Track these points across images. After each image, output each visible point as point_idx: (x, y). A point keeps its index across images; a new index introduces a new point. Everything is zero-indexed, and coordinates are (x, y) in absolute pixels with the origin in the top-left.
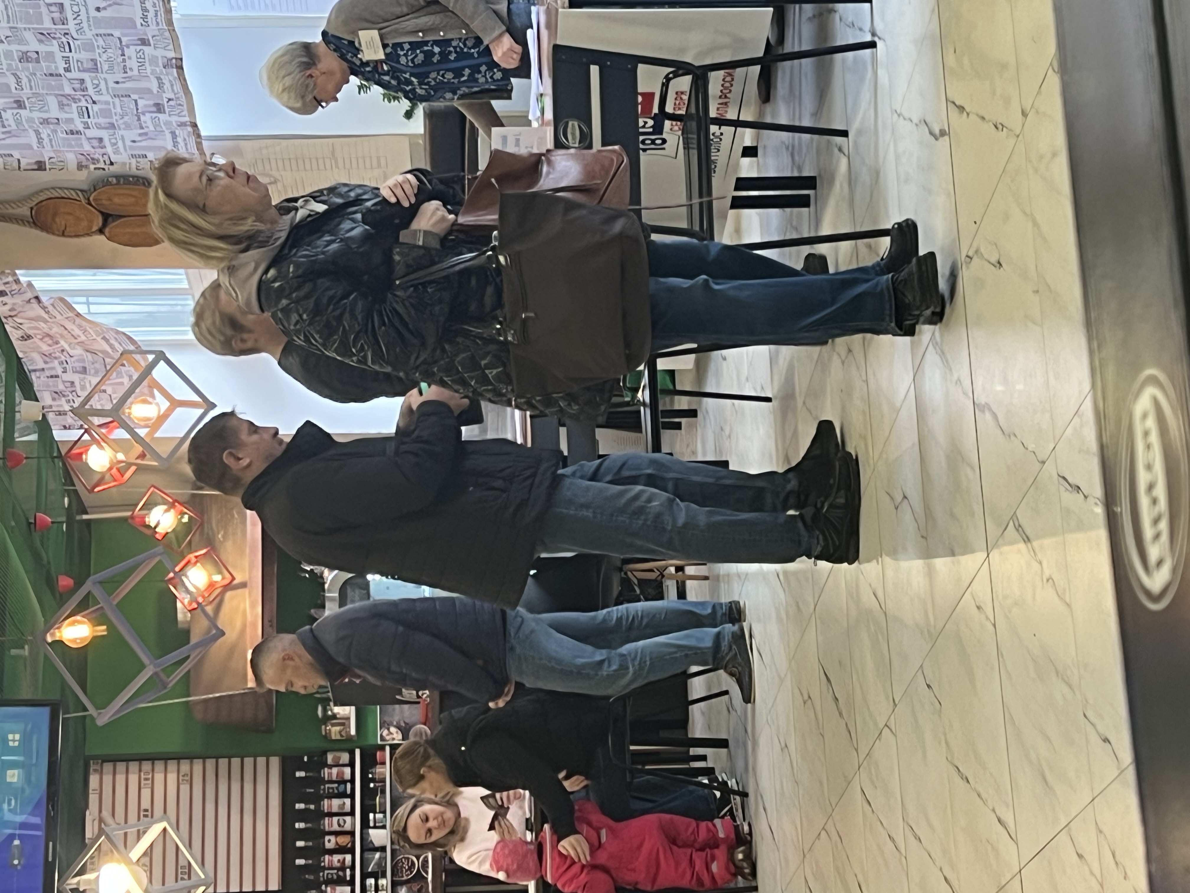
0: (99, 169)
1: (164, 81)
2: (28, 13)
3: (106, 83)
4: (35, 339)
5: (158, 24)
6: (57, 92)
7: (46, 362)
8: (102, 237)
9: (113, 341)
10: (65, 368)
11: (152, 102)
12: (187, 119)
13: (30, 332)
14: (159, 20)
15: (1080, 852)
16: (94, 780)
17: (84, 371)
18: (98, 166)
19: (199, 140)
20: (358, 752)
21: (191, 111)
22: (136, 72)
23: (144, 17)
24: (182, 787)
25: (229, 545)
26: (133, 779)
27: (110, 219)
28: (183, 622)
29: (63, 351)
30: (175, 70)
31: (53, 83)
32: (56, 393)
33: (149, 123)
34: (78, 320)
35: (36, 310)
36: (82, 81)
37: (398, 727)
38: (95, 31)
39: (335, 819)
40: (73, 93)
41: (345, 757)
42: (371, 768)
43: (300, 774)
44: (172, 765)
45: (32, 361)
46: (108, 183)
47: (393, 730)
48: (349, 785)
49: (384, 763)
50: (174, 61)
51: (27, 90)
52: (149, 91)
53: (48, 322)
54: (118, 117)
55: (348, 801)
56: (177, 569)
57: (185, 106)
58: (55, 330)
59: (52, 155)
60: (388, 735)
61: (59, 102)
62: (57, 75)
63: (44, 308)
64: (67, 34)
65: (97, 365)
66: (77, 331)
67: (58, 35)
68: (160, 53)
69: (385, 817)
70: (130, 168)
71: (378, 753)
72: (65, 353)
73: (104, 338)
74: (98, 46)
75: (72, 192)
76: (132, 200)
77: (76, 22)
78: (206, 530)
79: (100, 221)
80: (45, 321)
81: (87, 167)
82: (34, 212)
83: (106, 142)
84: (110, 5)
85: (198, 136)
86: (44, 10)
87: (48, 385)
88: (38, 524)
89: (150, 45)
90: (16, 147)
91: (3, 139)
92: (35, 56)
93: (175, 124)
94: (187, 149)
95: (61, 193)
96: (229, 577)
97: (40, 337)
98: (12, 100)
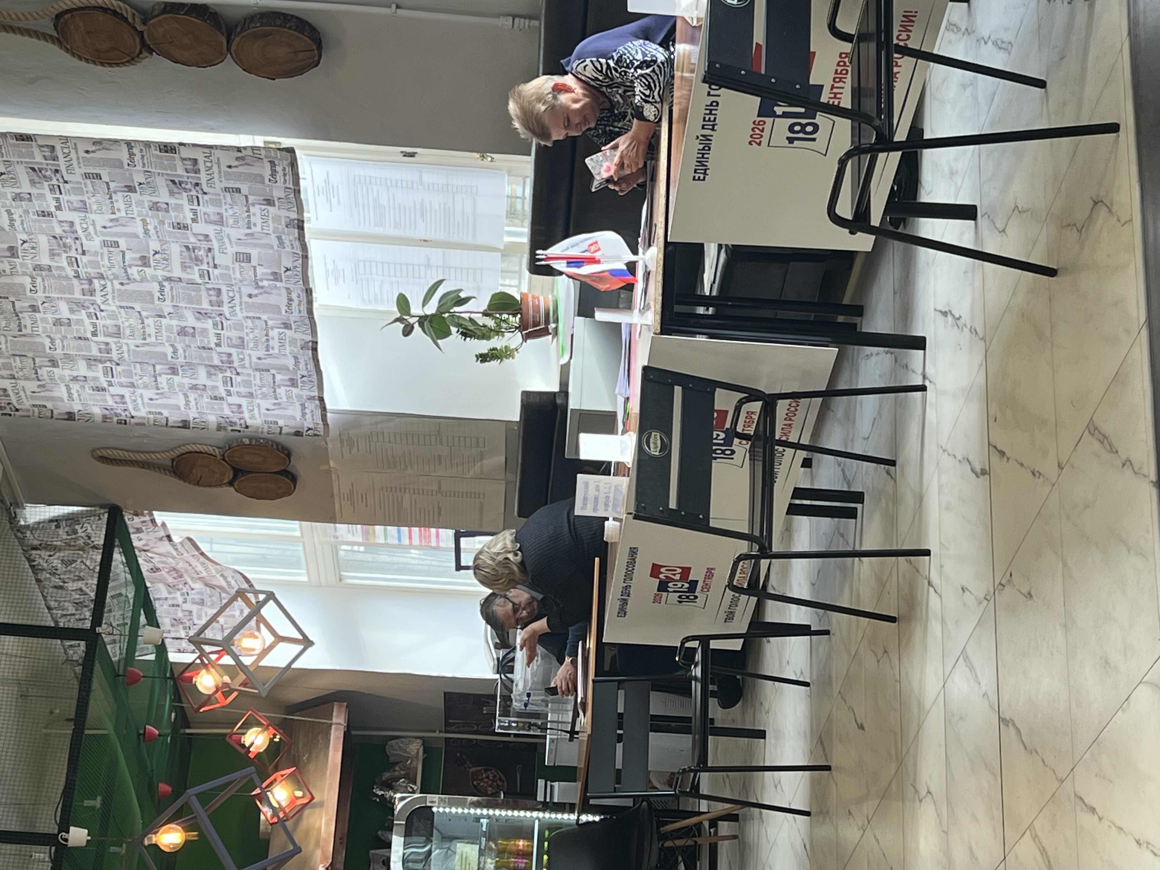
0: (236, 430)
1: (300, 360)
2: (189, 295)
3: (250, 359)
4: (163, 572)
5: (300, 311)
6: (207, 363)
7: (170, 593)
8: (231, 489)
9: (230, 579)
10: (185, 599)
11: (287, 377)
12: (316, 394)
13: (160, 566)
14: (301, 309)
17: (202, 603)
18: (235, 428)
19: (324, 412)
21: (321, 388)
22: (276, 351)
23: (289, 305)
25: (311, 766)
27: (240, 474)
28: (264, 833)
29: (185, 584)
30: (310, 352)
31: (204, 355)
32: (175, 620)
33: (283, 396)
34: (202, 559)
35: (165, 547)
36: (230, 355)
38: (245, 314)
40: (220, 364)
45: (158, 591)
46: (243, 444)
50: (310, 344)
51: (181, 360)
52: (287, 368)
53: (176, 558)
54: (257, 388)
56: (264, 785)
57: (316, 383)
58: (181, 566)
59: (197, 416)
61: (207, 372)
62: (209, 349)
63: (174, 546)
64: (221, 314)
65: (214, 599)
66: (200, 568)
67: (214, 315)
68: (299, 336)
70: (262, 431)
72: (187, 586)
73: (222, 575)
74: (247, 327)
75: (211, 449)
76: (260, 459)
77: (230, 305)
78: (292, 752)
79: (230, 475)
80: (174, 558)
81: (224, 428)
82: (175, 463)
83: (245, 409)
84: (261, 294)
85: (324, 409)
86: (204, 293)
87: (169, 613)
88: (146, 735)
89: (291, 329)
90: (166, 406)
91: (156, 399)
92: (192, 331)
93: (305, 398)
94: (313, 420)
95: (200, 448)
96: (309, 796)
97: (167, 570)
98: (167, 367)
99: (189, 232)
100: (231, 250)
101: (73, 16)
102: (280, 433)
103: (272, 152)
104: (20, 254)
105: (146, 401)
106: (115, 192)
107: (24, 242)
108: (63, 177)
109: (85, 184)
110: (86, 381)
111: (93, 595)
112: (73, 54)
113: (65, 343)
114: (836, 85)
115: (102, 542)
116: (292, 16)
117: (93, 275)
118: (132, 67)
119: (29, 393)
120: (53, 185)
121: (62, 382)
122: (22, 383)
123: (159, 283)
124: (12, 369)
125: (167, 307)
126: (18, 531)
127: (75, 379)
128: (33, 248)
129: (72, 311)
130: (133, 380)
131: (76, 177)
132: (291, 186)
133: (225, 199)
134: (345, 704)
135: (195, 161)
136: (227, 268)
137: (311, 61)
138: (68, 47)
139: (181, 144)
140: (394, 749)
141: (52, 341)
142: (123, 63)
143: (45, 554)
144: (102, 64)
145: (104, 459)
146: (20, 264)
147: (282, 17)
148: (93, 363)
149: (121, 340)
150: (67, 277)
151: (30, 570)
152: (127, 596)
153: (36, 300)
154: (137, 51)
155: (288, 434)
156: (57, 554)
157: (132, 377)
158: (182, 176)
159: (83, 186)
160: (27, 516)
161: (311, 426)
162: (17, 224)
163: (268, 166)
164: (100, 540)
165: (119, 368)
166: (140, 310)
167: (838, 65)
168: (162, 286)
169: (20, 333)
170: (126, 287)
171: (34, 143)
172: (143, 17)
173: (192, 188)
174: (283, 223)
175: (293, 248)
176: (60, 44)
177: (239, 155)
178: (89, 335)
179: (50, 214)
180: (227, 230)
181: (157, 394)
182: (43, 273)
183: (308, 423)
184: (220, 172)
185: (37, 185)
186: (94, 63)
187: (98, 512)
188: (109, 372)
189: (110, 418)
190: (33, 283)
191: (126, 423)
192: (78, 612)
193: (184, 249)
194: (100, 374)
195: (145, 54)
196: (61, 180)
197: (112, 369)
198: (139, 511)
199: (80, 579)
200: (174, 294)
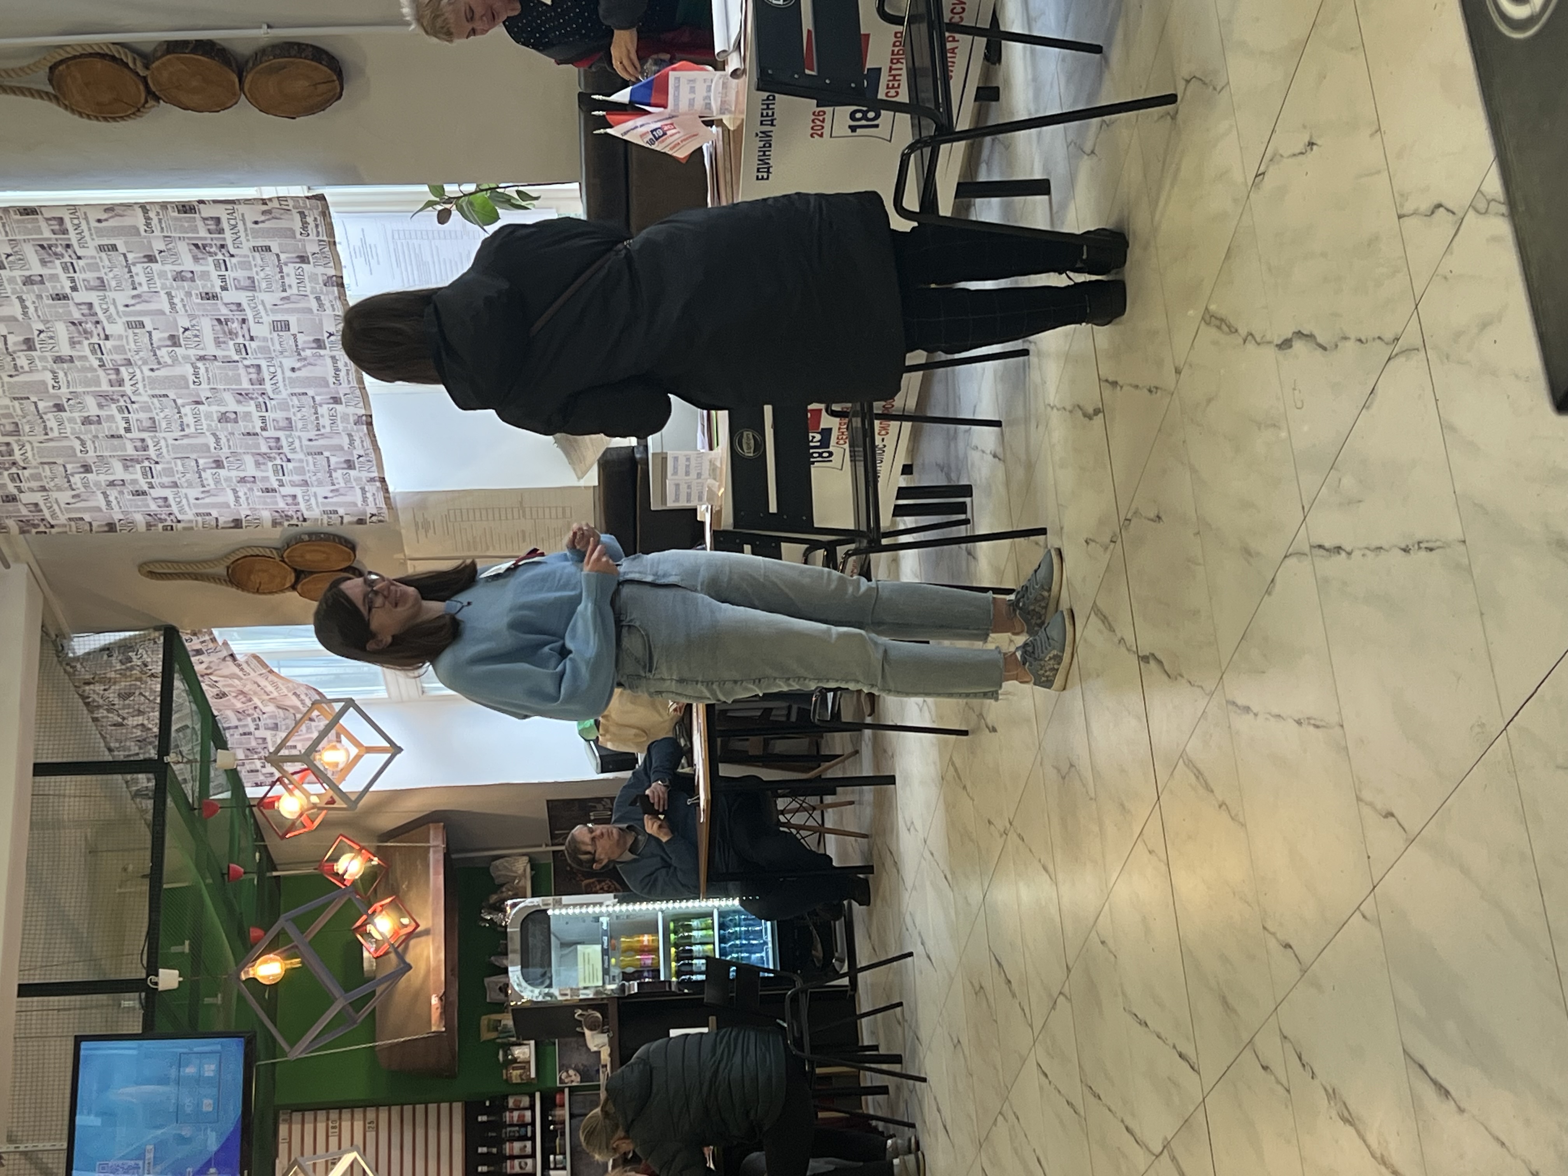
0: (293, 525)
1: (355, 438)
2: (227, 374)
3: (301, 442)
4: (230, 697)
5: (349, 382)
6: (254, 451)
7: (239, 720)
8: (295, 594)
9: (301, 696)
10: (258, 725)
11: (343, 459)
12: (376, 474)
13: (226, 690)
14: (350, 379)
15: (1264, 1064)
16: (283, 1129)
17: (276, 727)
18: (291, 522)
19: (387, 495)
20: (538, 1095)
21: (380, 467)
22: (328, 429)
23: (337, 376)
24: (368, 1134)
25: (412, 894)
26: (321, 1127)
27: (303, 576)
28: (369, 971)
29: (255, 708)
30: (365, 427)
31: (250, 442)
32: (249, 750)
33: (341, 481)
34: (271, 677)
35: (230, 668)
36: (278, 439)
37: (576, 1070)
38: (290, 391)
39: (516, 1162)
40: (269, 451)
41: (525, 1101)
42: (551, 1110)
43: (482, 1118)
44: (359, 1113)
45: (227, 719)
46: (302, 541)
47: (571, 1072)
48: (529, 1128)
49: (563, 1106)
50: (364, 418)
51: (226, 450)
52: (341, 448)
53: (242, 679)
54: (311, 474)
55: (529, 1144)
56: (364, 918)
57: (374, 462)
58: (249, 687)
59: (249, 513)
60: (566, 1077)
61: (256, 461)
62: (254, 434)
63: (239, 666)
64: (263, 394)
65: (287, 720)
66: (270, 688)
67: (256, 395)
68: (351, 410)
69: (565, 1158)
70: (322, 524)
71: (558, 1097)
72: (258, 710)
73: (295, 694)
74: (293, 406)
75: (267, 550)
76: (322, 557)
77: (273, 382)
78: (391, 882)
79: (292, 577)
80: (240, 679)
81: (281, 524)
82: (230, 571)
83: (300, 499)
84: (304, 366)
85: (386, 490)
86: (242, 371)
87: (241, 743)
88: (231, 872)
89: (341, 403)
90: (214, 505)
91: (203, 498)
92: (234, 416)
93: (364, 480)
94: (376, 504)
95: (256, 552)
96: (413, 924)
97: (234, 694)
98: (211, 460)
99: (219, 302)
100: (267, 319)
101: (68, 67)
102: (342, 523)
103: (301, 202)
104: (38, 346)
105: (192, 501)
106: (134, 264)
107: (41, 332)
108: (75, 253)
109: (100, 258)
110: (124, 485)
111: (156, 730)
112: (73, 111)
113: (97, 445)
114: (894, 66)
115: (160, 669)
116: (307, 45)
117: (119, 362)
118: (139, 119)
119: (63, 505)
120: (66, 263)
121: (98, 489)
122: (54, 495)
123: (192, 364)
124: (42, 480)
125: (204, 391)
126: (67, 664)
127: (112, 484)
128: (51, 338)
129: (100, 406)
130: (176, 479)
131: (90, 251)
132: (325, 238)
133: (254, 260)
134: (442, 824)
135: (218, 220)
136: (265, 339)
137: (332, 94)
138: (67, 103)
139: (201, 202)
140: (499, 869)
141: (83, 444)
142: (128, 116)
143: (99, 688)
144: (106, 119)
145: (152, 574)
146: (39, 357)
147: (296, 47)
148: (129, 463)
149: (157, 434)
150: (92, 369)
151: (85, 708)
152: (193, 728)
153: (60, 398)
154: (143, 101)
155: (350, 523)
156: (113, 687)
157: (174, 476)
158: (205, 239)
159: (98, 260)
160: (76, 647)
161: (375, 511)
162: (31, 310)
163: (297, 217)
164: (158, 668)
165: (159, 467)
166: (174, 397)
167: (894, 45)
168: (195, 368)
169: (47, 437)
170: (157, 373)
171: (39, 217)
172: (145, 61)
173: (218, 251)
174: (321, 281)
175: (334, 310)
176: (57, 99)
177: (265, 208)
178: (122, 432)
179: (65, 297)
180: (261, 296)
181: (203, 492)
182: (65, 365)
183: (371, 509)
184: (246, 230)
185: (49, 265)
186: (97, 119)
187: (152, 636)
188: (148, 472)
189: (155, 525)
190: (55, 378)
191: (172, 529)
192: (142, 751)
193: (216, 323)
194: (139, 476)
195: (151, 103)
196: (74, 256)
197: (150, 468)
198: (197, 630)
199: (140, 713)
200: (210, 375)
